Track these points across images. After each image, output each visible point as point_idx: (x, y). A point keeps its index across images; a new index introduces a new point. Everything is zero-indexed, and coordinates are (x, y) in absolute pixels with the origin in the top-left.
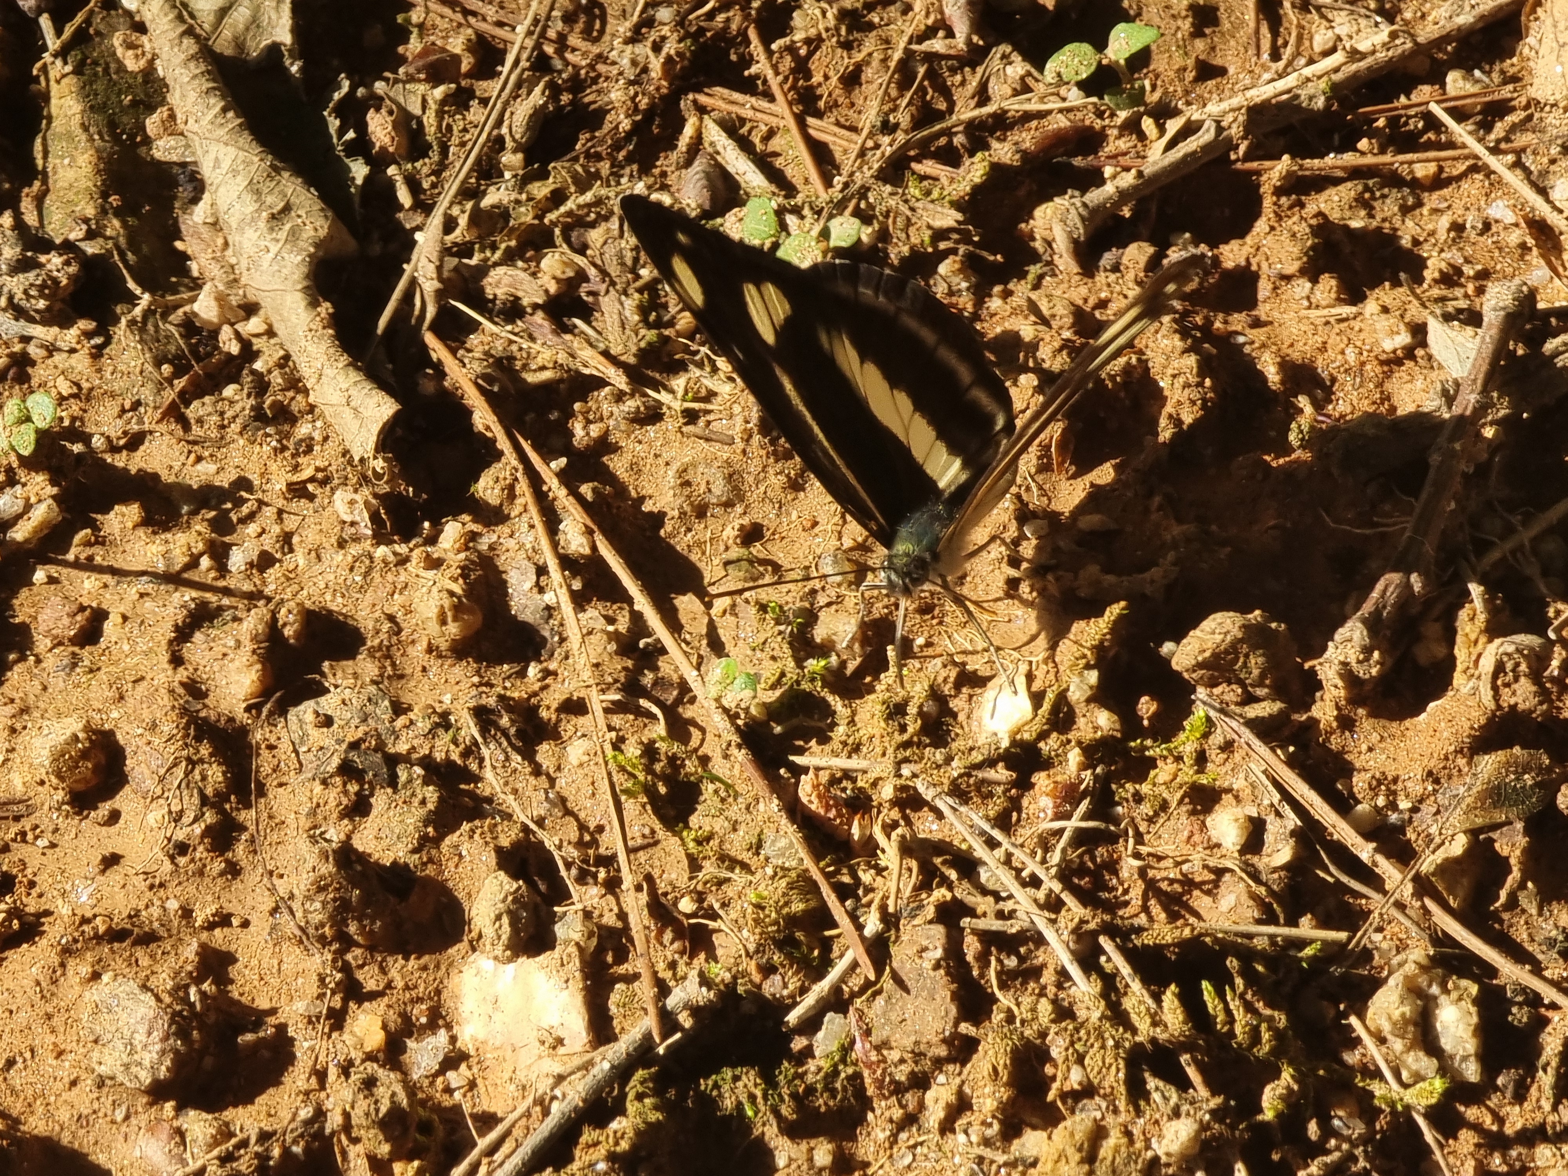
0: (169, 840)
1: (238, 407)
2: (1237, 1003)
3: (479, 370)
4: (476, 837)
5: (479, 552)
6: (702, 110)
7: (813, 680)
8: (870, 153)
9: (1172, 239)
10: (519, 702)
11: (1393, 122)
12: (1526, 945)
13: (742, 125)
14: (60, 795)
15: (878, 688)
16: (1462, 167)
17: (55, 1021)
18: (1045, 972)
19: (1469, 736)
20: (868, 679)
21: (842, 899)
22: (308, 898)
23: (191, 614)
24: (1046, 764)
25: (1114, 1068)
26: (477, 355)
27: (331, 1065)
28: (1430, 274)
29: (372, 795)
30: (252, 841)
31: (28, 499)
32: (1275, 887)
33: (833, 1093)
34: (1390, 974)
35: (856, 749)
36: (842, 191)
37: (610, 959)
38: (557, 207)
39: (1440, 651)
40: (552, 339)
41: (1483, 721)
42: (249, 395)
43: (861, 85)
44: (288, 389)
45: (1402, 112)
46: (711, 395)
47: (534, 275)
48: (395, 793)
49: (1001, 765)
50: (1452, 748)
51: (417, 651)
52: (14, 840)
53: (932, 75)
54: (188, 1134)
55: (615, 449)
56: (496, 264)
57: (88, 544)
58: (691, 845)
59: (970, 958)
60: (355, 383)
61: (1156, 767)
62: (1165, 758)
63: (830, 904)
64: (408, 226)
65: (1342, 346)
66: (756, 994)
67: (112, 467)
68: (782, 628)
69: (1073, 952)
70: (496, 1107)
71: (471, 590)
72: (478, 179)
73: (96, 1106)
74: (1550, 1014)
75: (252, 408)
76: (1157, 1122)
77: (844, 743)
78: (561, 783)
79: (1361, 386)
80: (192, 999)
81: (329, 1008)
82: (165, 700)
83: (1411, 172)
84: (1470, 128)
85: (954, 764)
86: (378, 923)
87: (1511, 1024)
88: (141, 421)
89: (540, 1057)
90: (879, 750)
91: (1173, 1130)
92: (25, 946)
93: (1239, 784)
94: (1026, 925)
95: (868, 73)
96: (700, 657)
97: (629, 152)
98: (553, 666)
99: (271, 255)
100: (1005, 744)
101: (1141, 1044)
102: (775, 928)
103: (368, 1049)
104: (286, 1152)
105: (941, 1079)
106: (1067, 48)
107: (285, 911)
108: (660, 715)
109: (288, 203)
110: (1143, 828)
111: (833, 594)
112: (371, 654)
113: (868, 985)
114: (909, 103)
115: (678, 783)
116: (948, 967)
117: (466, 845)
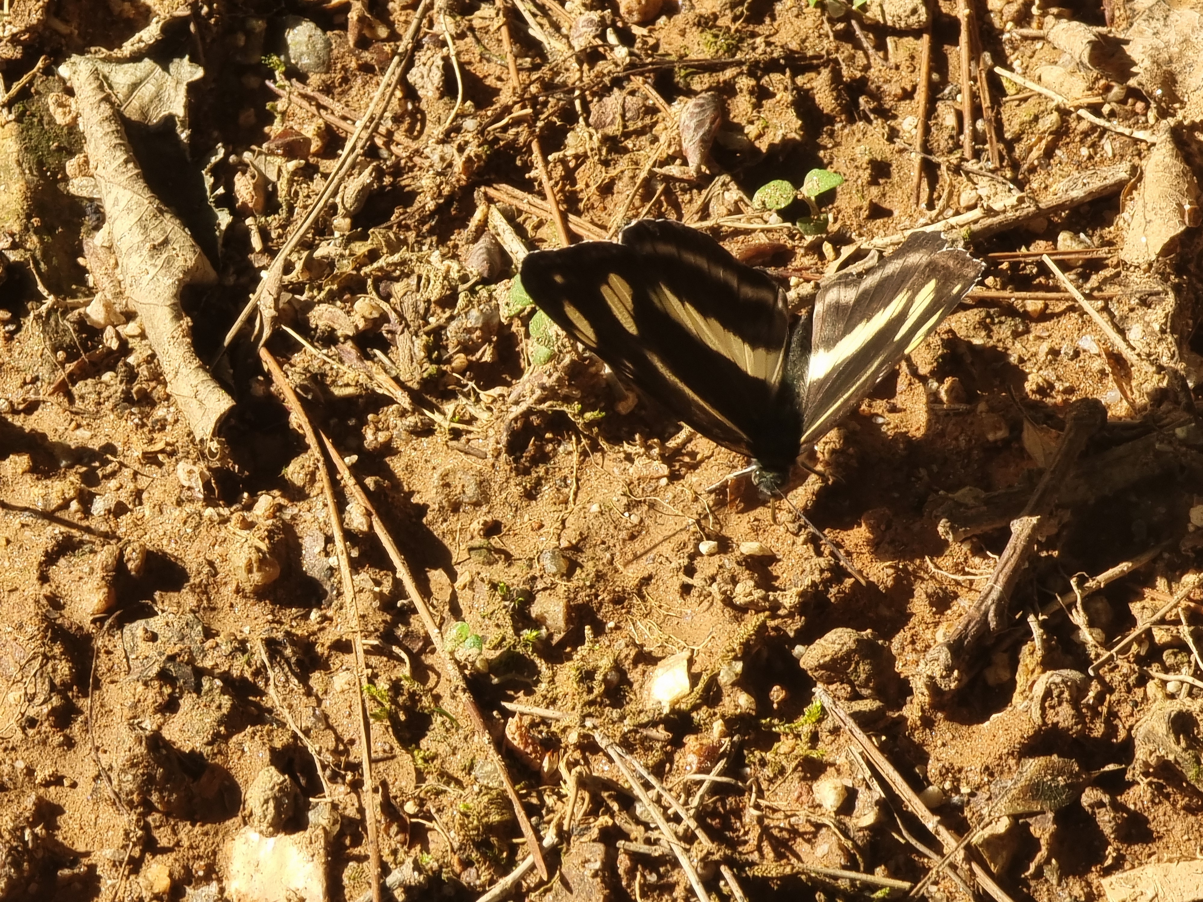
0: (23, 715)
1: (112, 390)
3: (298, 381)
4: (257, 738)
5: (283, 521)
6: (490, 200)
7: (526, 646)
10: (301, 638)
11: (1015, 266)
13: (519, 216)
15: (575, 657)
16: (1062, 306)
18: (677, 888)
19: (1020, 743)
20: (568, 649)
21: (529, 816)
22: (123, 771)
23: (58, 544)
24: (696, 729)
26: (298, 370)
28: (1029, 386)
29: (181, 697)
30: (86, 722)
32: (859, 843)
35: (553, 702)
37: (348, 842)
38: (372, 263)
39: (1005, 675)
40: (356, 363)
41: (1031, 733)
42: (121, 382)
43: (613, 194)
44: (152, 381)
45: (1022, 259)
46: (472, 420)
47: (348, 313)
48: (198, 697)
49: (661, 726)
50: (1006, 751)
51: (228, 591)
53: (668, 192)
55: (395, 452)
56: (320, 302)
58: (420, 761)
59: (621, 871)
60: (203, 381)
61: (779, 740)
62: (787, 734)
63: (519, 819)
64: (256, 265)
65: (957, 433)
66: (455, 882)
67: (12, 425)
68: (507, 603)
69: (700, 876)
71: (274, 549)
72: (314, 235)
75: (123, 392)
77: (545, 697)
78: (326, 703)
79: (967, 466)
80: (26, 838)
81: (130, 857)
82: (31, 608)
83: (1024, 306)
84: (1072, 277)
85: (626, 722)
86: (175, 796)
88: (37, 393)
90: (570, 705)
93: (841, 760)
94: (667, 851)
95: (619, 186)
96: (443, 618)
97: (431, 227)
98: (330, 613)
99: (150, 276)
100: (666, 710)
102: (475, 832)
103: (156, 891)
106: (772, 183)
107: (105, 779)
108: (407, 660)
109: (167, 238)
110: (764, 785)
111: (549, 582)
112: (193, 589)
113: (541, 883)
114: (648, 212)
115: (414, 712)
116: (604, 876)
117: (248, 743)
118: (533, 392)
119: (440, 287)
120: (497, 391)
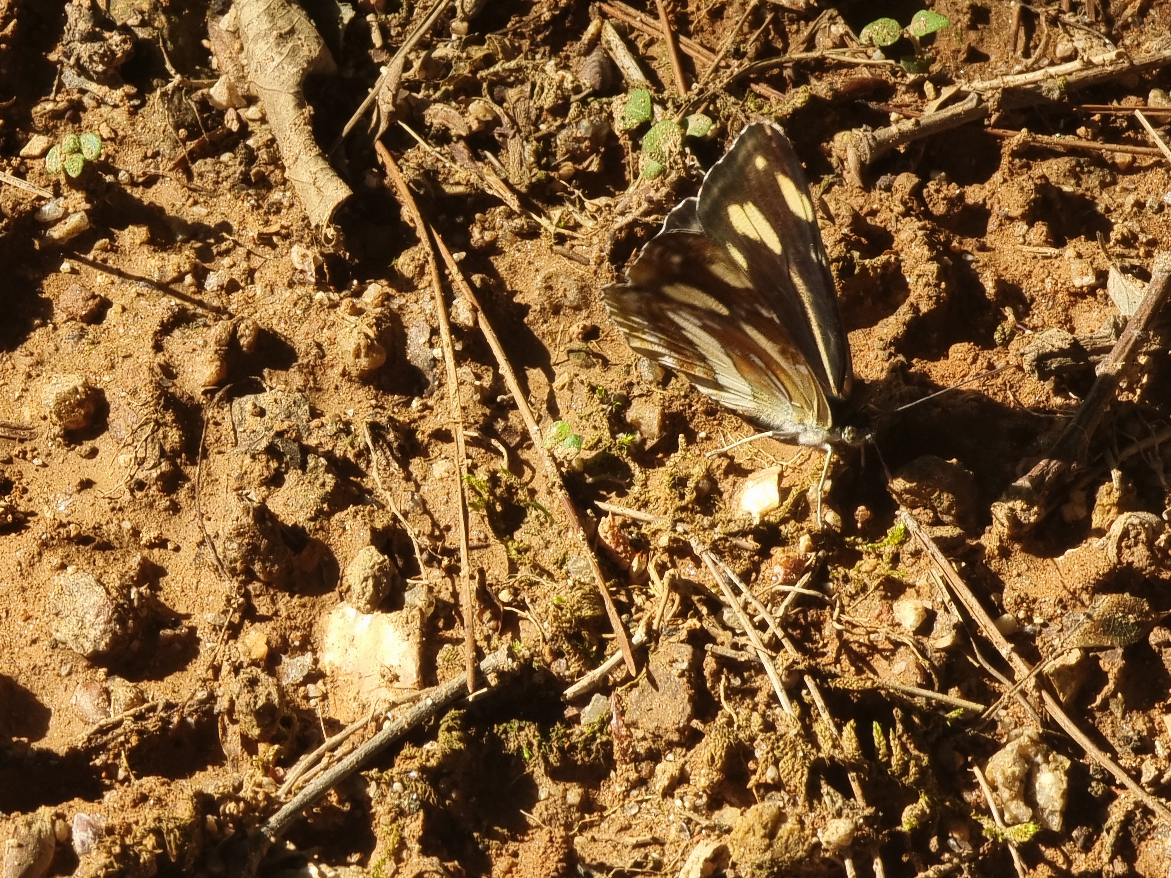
0: (132, 477)
1: (231, 170)
2: (897, 742)
3: (412, 176)
4: (359, 517)
5: (391, 309)
6: (604, 16)
7: (621, 449)
8: (722, 70)
9: (932, 175)
10: (402, 424)
11: (1105, 118)
12: (1109, 738)
13: (632, 32)
14: (57, 430)
15: (668, 463)
16: (1150, 161)
17: (28, 594)
18: (759, 693)
19: (1094, 579)
20: (660, 455)
21: (620, 613)
22: (229, 539)
23: (174, 316)
24: (783, 542)
25: (800, 773)
26: (412, 165)
27: (225, 664)
28: (1114, 235)
29: (286, 472)
30: (193, 489)
31: (67, 209)
32: (936, 663)
33: (589, 752)
34: (1008, 741)
35: (645, 505)
36: (698, 95)
37: (441, 624)
38: (488, 67)
39: (1081, 513)
40: (468, 164)
41: (1106, 570)
42: (240, 164)
43: (722, 19)
44: (270, 164)
45: (1113, 112)
46: (577, 226)
47: (463, 114)
48: (303, 474)
49: (750, 537)
50: (1081, 585)
51: (334, 374)
52: (17, 456)
53: (776, 22)
54: (112, 694)
55: (500, 252)
56: (435, 101)
57: (104, 250)
58: (514, 552)
59: (706, 673)
60: (322, 169)
61: (862, 559)
62: (869, 554)
63: (610, 615)
64: (376, 61)
65: (1043, 276)
66: (546, 671)
67: (130, 196)
68: (605, 406)
69: (783, 683)
70: (342, 717)
71: (380, 336)
72: (432, 36)
73: (48, 661)
74: (1118, 792)
75: (242, 173)
76: (824, 818)
77: (637, 500)
78: (424, 489)
79: (1052, 308)
80: (132, 597)
81: (230, 622)
82: (145, 375)
83: (1113, 158)
84: (1162, 133)
85: (717, 530)
86: (276, 567)
87: (1090, 794)
88: (157, 167)
89: (380, 686)
90: (663, 509)
91: (834, 826)
92: (13, 535)
93: (921, 582)
94: (753, 657)
95: (730, 11)
96: (540, 416)
97: (545, 36)
98: (431, 402)
99: (275, 63)
100: (756, 522)
101: (823, 759)
102: (568, 625)
103: (254, 657)
104: (183, 720)
105: (670, 757)
106: (880, 21)
107: (209, 546)
108: (505, 453)
109: (293, 27)
110: (846, 601)
111: (645, 388)
112: (300, 369)
113: (628, 678)
114: (756, 40)
115: (510, 504)
116: (690, 676)
117: (350, 522)
118: (639, 205)
119: (553, 96)
120: (602, 201)
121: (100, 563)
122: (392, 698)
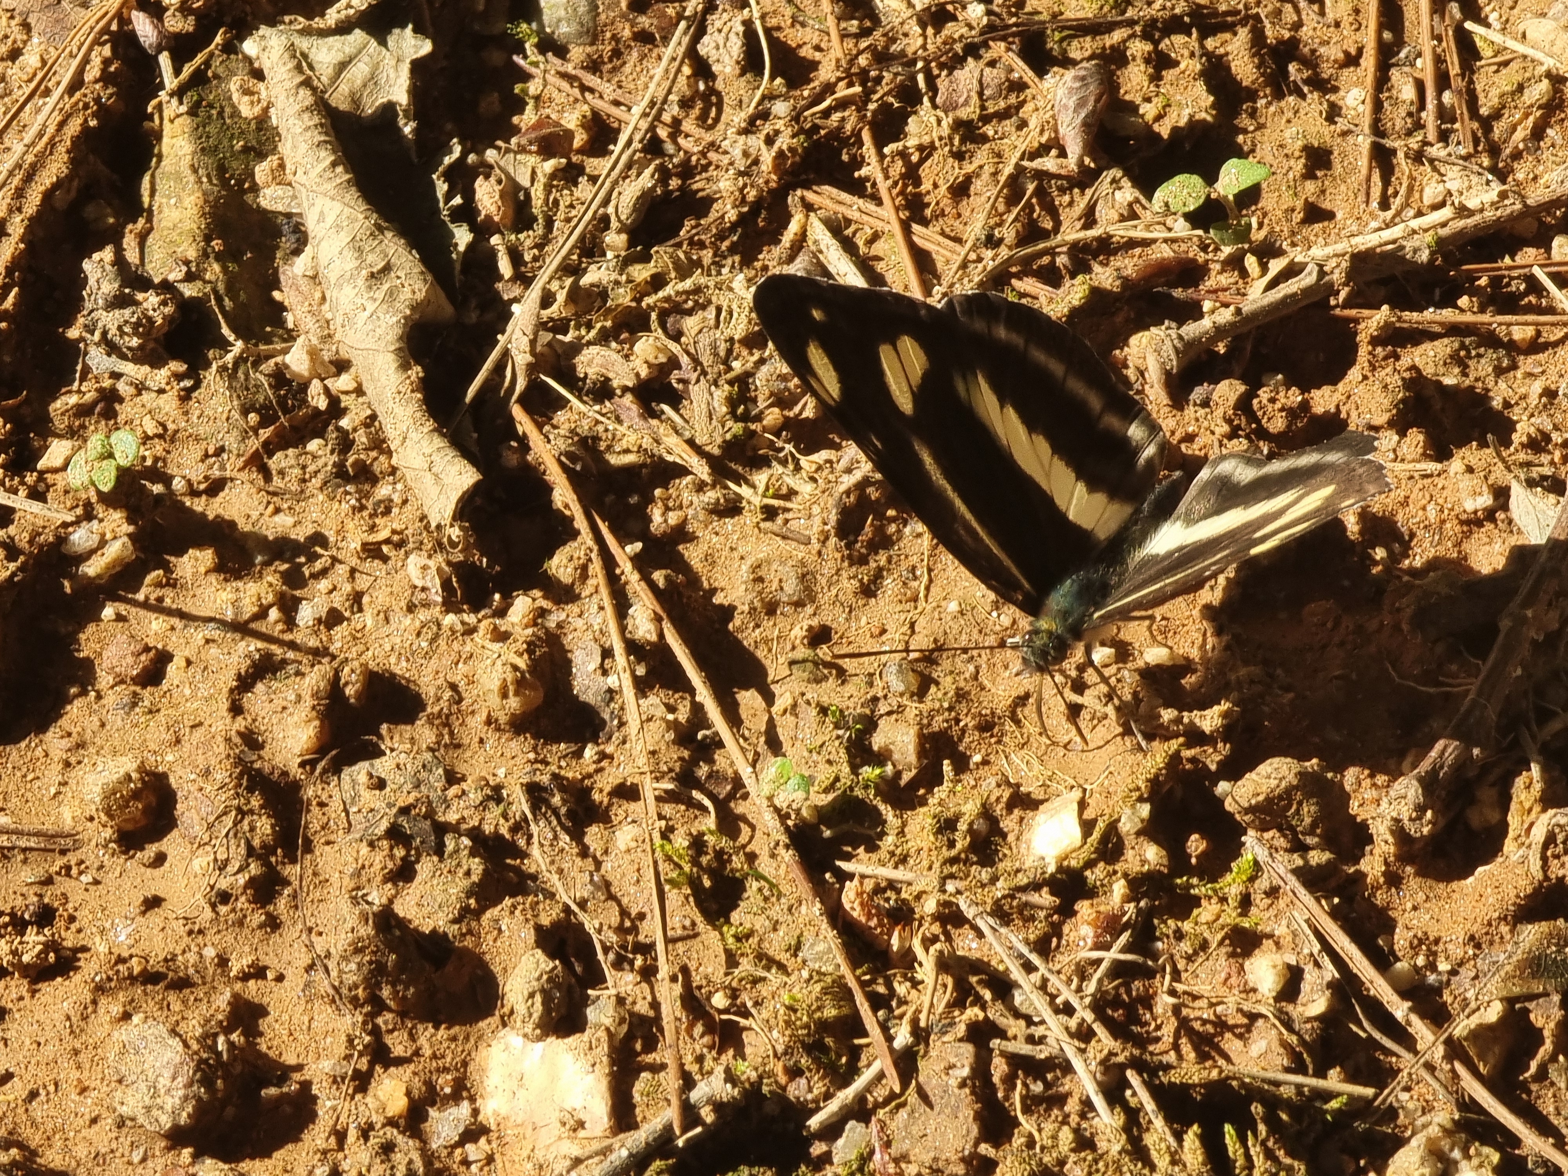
0: (212, 887)
1: (320, 462)
2: (1258, 1149)
3: (563, 447)
4: (517, 912)
5: (547, 630)
6: (809, 207)
7: (866, 787)
8: (973, 266)
9: (1264, 379)
10: (573, 782)
11: (1496, 282)
12: (1552, 1118)
13: (848, 227)
14: (108, 833)
15: (931, 801)
16: (1559, 333)
17: (82, 1057)
18: (1070, 1100)
19: (1514, 904)
20: (922, 792)
21: (875, 1009)
22: (345, 958)
23: (254, 665)
24: (1090, 893)
26: (562, 432)
27: (352, 1126)
28: (1518, 438)
29: (418, 861)
30: (294, 896)
31: (103, 535)
32: (1307, 1037)
34: (1414, 1134)
35: (903, 860)
37: (638, 1046)
38: (656, 292)
39: (1494, 817)
40: (638, 422)
41: (1529, 890)
42: (332, 452)
43: (969, 196)
44: (372, 449)
45: (1506, 273)
46: (791, 494)
47: (627, 357)
48: (440, 861)
49: (1045, 889)
50: (1496, 915)
51: (476, 722)
52: (58, 873)
53: (1040, 192)
55: (690, 538)
56: (589, 343)
57: (159, 585)
58: (731, 940)
59: (996, 1079)
60: (439, 449)
61: (1200, 906)
62: (1210, 898)
63: (862, 1013)
64: (506, 297)
65: (1424, 502)
66: (780, 1096)
67: (190, 511)
68: (841, 732)
69: (1099, 1084)
71: (534, 666)
72: (580, 256)
73: (114, 1145)
75: (335, 465)
77: (892, 854)
78: (607, 867)
79: (1439, 544)
80: (220, 1048)
81: (355, 1070)
82: (221, 748)
83: (1509, 334)
85: (999, 884)
86: (412, 990)
88: (223, 468)
89: (560, 1138)
90: (925, 863)
92: (59, 979)
93: (1281, 930)
94: (1055, 1051)
95: (977, 185)
96: (757, 754)
97: (733, 243)
98: (609, 749)
99: (367, 314)
100: (1051, 869)
102: (805, 1032)
103: (390, 1114)
106: (1177, 179)
107: (321, 970)
108: (711, 808)
109: (388, 263)
110: (1181, 965)
111: (895, 703)
112: (430, 720)
113: (892, 1096)
114: (1016, 220)
115: (723, 877)
116: (974, 1085)
117: (506, 920)
119: (746, 321)
120: (823, 455)
121: (176, 1006)
122: (576, 1151)
